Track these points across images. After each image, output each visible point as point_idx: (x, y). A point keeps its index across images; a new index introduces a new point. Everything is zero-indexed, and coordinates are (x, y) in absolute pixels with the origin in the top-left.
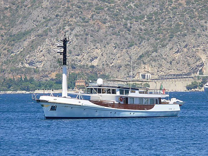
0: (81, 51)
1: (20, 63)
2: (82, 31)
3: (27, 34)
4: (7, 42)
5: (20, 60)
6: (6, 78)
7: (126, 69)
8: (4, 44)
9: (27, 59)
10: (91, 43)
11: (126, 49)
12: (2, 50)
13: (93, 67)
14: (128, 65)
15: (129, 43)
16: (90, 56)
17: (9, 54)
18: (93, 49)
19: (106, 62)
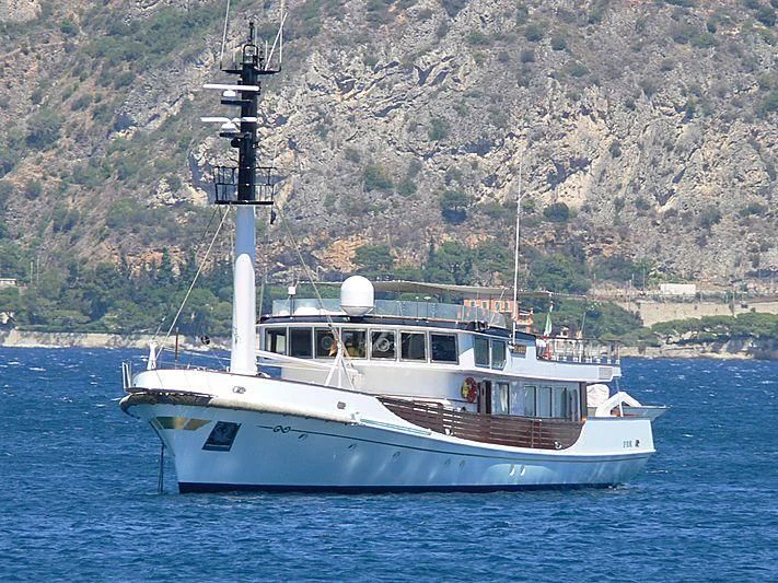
0: (501, 123)
1: (163, 185)
2: (508, 16)
3: (205, 22)
4: (94, 66)
5: (161, 168)
6: (84, 261)
7: (743, 233)
8: (76, 73)
9: (204, 160)
10: (554, 85)
11: (748, 120)
12: (66, 106)
13: (559, 213)
14: (755, 209)
15: (764, 87)
16: (546, 155)
17: (105, 128)
18: (566, 115)
19: (636, 189)
